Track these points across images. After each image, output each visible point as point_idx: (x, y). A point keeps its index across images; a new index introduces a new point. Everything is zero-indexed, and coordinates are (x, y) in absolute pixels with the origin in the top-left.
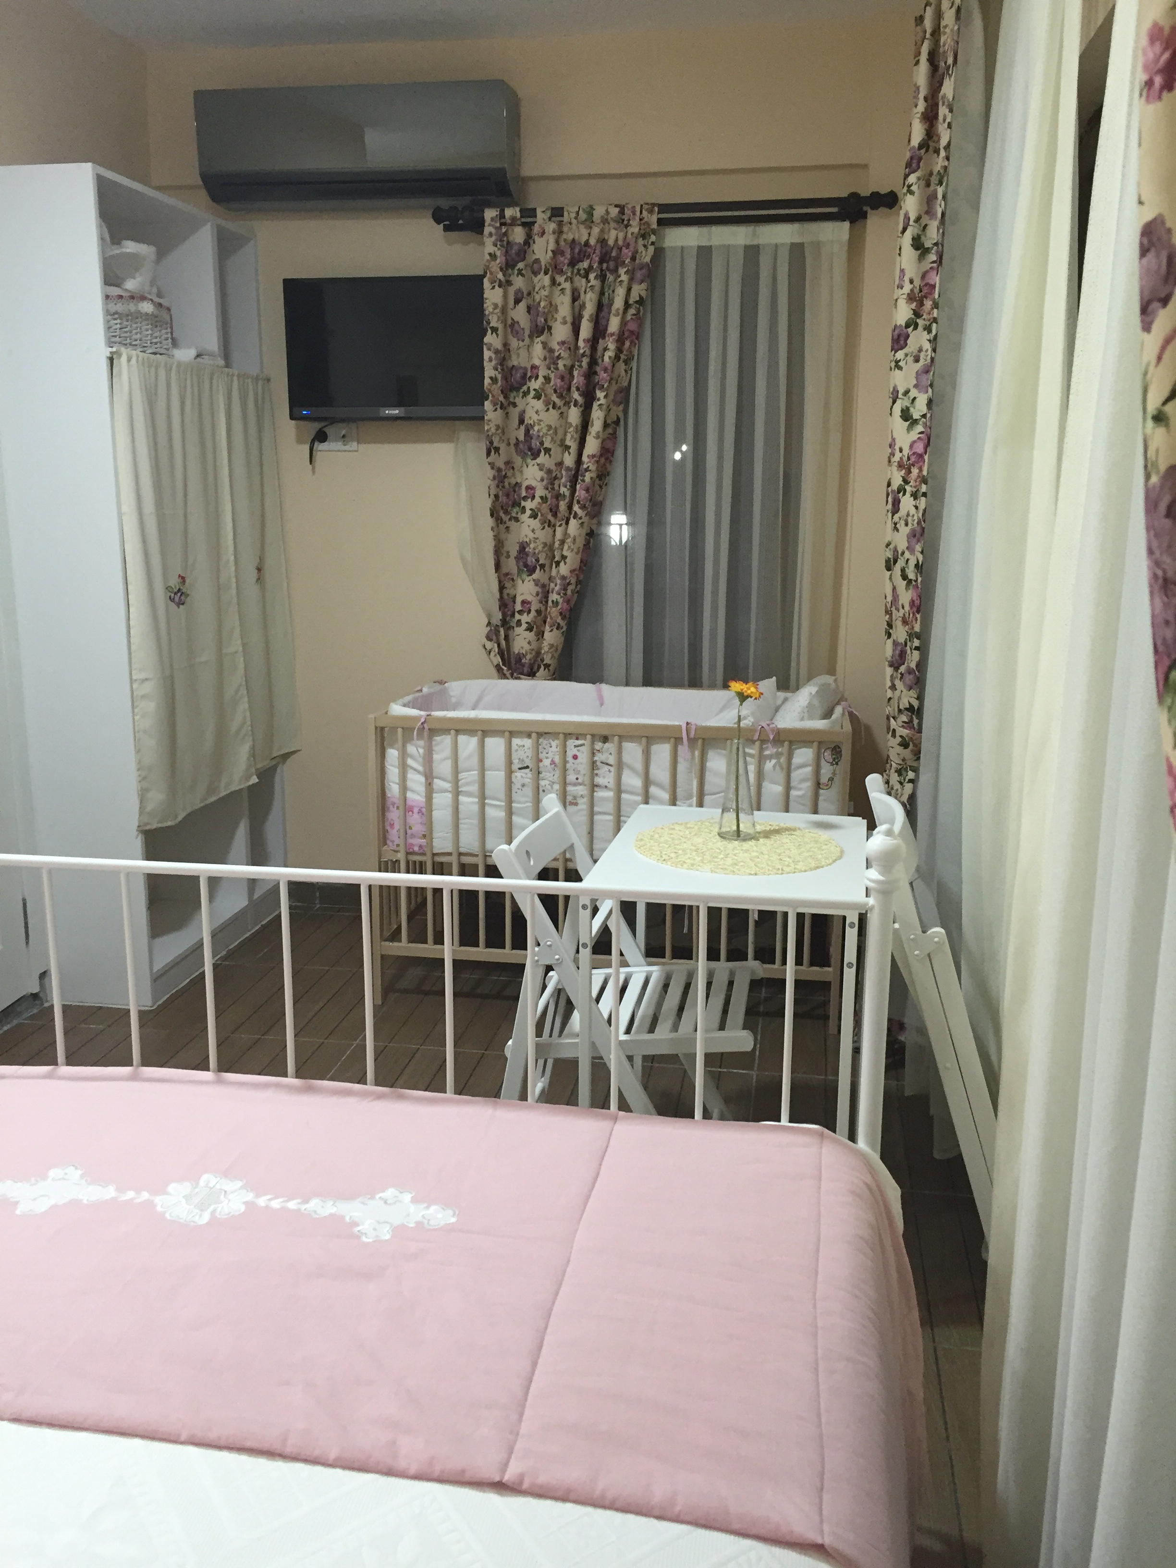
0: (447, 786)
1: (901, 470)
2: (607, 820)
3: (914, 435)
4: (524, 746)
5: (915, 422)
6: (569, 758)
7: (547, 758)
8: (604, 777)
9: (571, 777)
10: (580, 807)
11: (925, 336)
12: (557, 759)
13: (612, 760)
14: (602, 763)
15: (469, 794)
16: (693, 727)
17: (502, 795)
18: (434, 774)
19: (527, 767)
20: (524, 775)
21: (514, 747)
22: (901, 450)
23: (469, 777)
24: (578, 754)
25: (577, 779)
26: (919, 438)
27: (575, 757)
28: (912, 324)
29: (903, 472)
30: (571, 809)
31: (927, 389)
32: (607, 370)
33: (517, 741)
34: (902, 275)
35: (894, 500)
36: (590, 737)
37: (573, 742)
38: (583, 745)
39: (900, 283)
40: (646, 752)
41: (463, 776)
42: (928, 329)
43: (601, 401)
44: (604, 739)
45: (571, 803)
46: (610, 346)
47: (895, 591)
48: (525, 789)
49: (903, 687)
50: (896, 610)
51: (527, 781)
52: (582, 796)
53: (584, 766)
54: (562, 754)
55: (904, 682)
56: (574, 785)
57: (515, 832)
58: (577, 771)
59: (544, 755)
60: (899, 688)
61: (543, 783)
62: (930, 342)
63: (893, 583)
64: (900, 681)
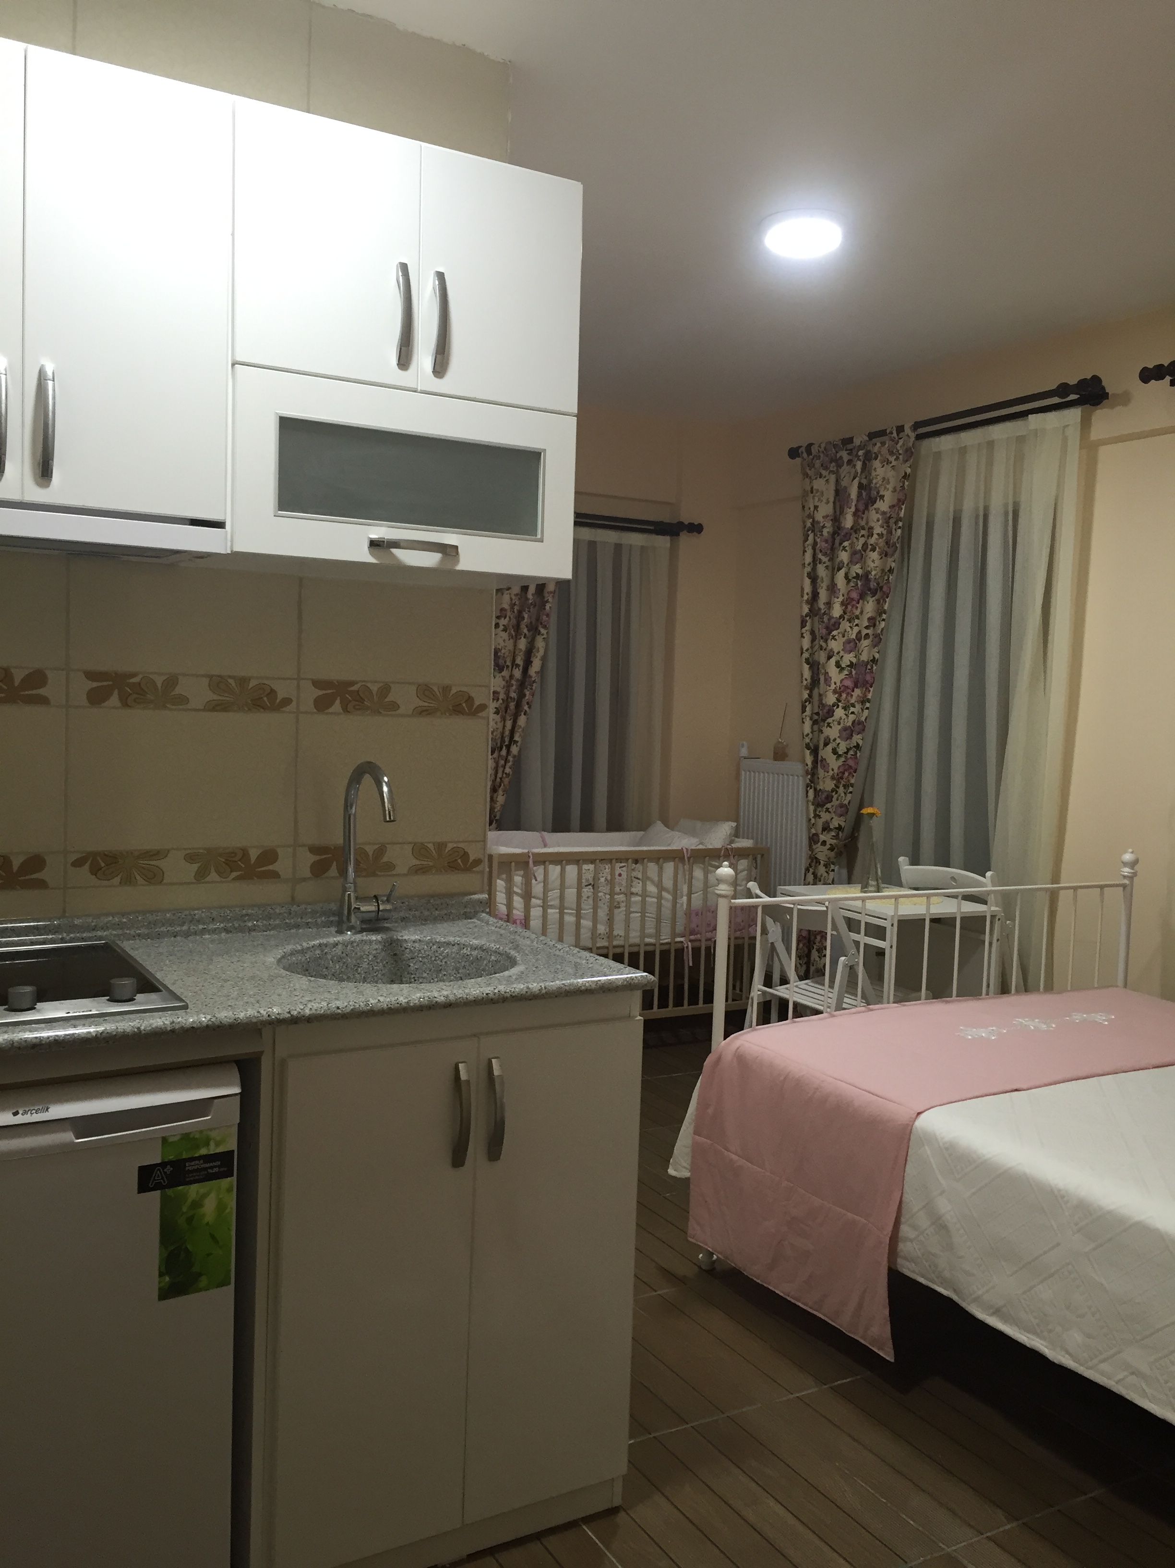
0: (539, 902)
1: (836, 694)
2: (637, 917)
3: (842, 676)
4: (589, 870)
5: (843, 669)
6: (617, 876)
7: (602, 877)
8: (635, 887)
9: (617, 889)
10: (622, 909)
11: (848, 624)
12: (609, 878)
13: (640, 876)
14: (634, 877)
15: (552, 907)
16: (690, 850)
17: (574, 906)
18: (533, 895)
19: (590, 884)
20: (589, 890)
21: (584, 871)
22: (835, 684)
23: (554, 895)
24: (622, 873)
25: (621, 890)
26: (845, 678)
27: (620, 875)
28: (842, 617)
29: (837, 696)
30: (616, 911)
31: (850, 652)
32: (548, 615)
33: (585, 867)
34: (838, 591)
35: (829, 710)
36: (630, 861)
37: (619, 865)
38: (624, 866)
39: (837, 595)
40: (661, 869)
41: (550, 894)
42: (849, 621)
43: (545, 636)
44: (636, 862)
45: (616, 907)
46: (550, 600)
47: (824, 761)
48: (589, 900)
49: (833, 815)
50: (825, 771)
51: (590, 894)
52: (623, 902)
53: (625, 880)
54: (612, 873)
55: (834, 812)
56: (618, 894)
57: (582, 931)
58: (620, 885)
59: (601, 875)
60: (825, 816)
61: (600, 894)
62: (851, 627)
63: (822, 757)
64: (826, 812)
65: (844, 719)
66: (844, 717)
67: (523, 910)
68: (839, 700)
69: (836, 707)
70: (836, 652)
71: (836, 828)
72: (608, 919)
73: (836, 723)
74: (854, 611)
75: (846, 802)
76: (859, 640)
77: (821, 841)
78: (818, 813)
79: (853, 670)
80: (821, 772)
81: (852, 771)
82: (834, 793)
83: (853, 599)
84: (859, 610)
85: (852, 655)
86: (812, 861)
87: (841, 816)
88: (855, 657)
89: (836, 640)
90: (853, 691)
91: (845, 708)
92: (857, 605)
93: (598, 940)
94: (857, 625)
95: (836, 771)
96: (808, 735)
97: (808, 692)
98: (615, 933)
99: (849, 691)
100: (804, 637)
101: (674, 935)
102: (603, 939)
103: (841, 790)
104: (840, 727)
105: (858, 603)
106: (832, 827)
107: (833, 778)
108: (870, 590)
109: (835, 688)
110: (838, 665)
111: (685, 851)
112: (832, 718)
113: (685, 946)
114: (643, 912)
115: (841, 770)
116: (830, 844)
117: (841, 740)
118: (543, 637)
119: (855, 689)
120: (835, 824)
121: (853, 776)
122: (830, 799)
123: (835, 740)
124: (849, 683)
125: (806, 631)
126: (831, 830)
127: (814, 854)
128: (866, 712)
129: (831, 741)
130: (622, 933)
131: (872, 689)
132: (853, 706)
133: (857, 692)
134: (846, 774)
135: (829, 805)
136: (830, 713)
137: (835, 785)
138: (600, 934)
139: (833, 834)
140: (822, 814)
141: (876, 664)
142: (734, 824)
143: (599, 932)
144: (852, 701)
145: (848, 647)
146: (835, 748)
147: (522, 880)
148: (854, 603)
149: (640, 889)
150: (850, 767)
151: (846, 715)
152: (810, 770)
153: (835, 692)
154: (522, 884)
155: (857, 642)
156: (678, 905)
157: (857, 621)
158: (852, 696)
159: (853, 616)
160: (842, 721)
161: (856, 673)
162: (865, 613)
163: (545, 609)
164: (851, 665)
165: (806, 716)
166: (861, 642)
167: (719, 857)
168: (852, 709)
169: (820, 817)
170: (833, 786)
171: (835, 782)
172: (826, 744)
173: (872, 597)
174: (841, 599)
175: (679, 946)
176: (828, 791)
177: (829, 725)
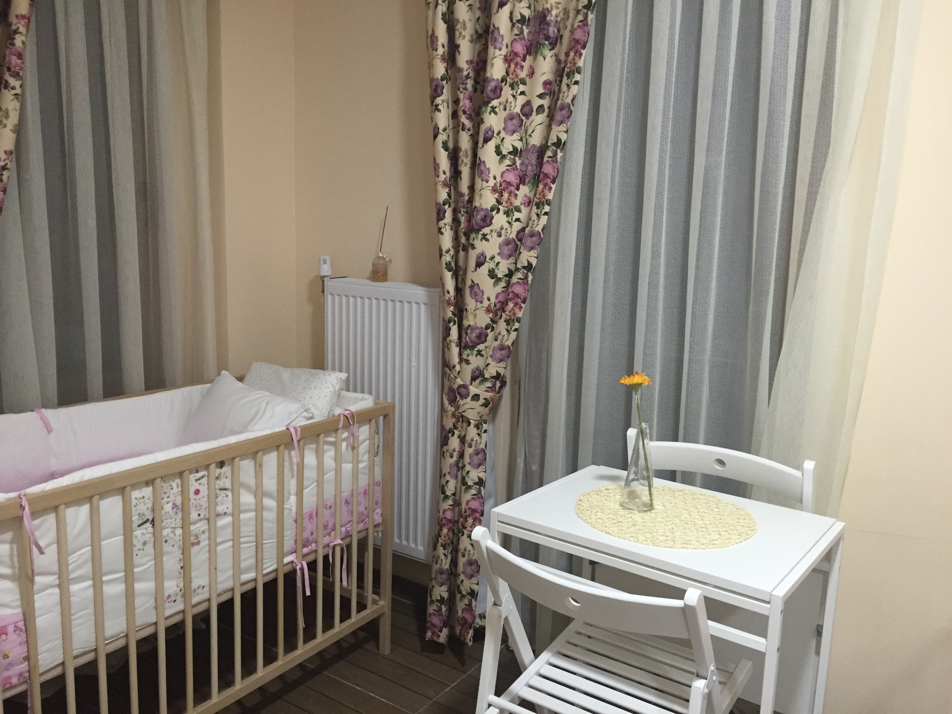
0: (52, 579)
1: (495, 194)
2: (227, 548)
3: (503, 167)
4: (144, 497)
5: (503, 157)
6: (192, 496)
7: (168, 503)
8: (222, 504)
9: (194, 516)
10: (202, 544)
11: (510, 91)
12: (179, 501)
13: (228, 485)
14: (220, 489)
15: (79, 579)
16: (299, 429)
17: (121, 564)
19: (148, 520)
20: (145, 531)
21: (134, 502)
22: (495, 178)
23: (80, 558)
24: (200, 488)
25: (199, 515)
26: (507, 170)
27: (197, 492)
28: (503, 80)
29: (496, 195)
30: (194, 550)
31: (514, 132)
32: (20, 56)
33: (136, 494)
34: (500, 39)
35: (485, 216)
36: (213, 466)
37: (193, 477)
38: (202, 477)
39: (498, 45)
40: (259, 467)
41: (72, 559)
42: (512, 86)
43: (18, 91)
44: (221, 464)
45: (193, 544)
46: (22, 29)
47: (476, 287)
48: (145, 548)
49: (490, 360)
50: (477, 301)
51: (149, 537)
52: (203, 532)
53: (206, 499)
54: (184, 493)
55: (491, 356)
56: (195, 523)
57: (138, 602)
58: (199, 507)
59: (166, 500)
60: (476, 362)
61: (165, 532)
62: (514, 96)
63: (473, 281)
64: (476, 356)
65: (507, 229)
66: (506, 225)
67: (19, 603)
68: (499, 202)
69: (495, 211)
70: (496, 132)
71: (493, 377)
72: (182, 568)
73: (495, 234)
74: (519, 71)
75: (509, 343)
76: (528, 115)
77: (471, 395)
78: (465, 357)
79: (517, 158)
80: (470, 303)
81: (519, 301)
82: (489, 331)
83: (516, 54)
84: (526, 69)
85: (516, 136)
86: (458, 421)
87: (501, 360)
88: (521, 140)
89: (496, 113)
90: (518, 189)
91: (507, 213)
92: (523, 63)
93: (167, 604)
94: (522, 93)
95: (493, 300)
96: (448, 251)
97: (447, 190)
98: (194, 585)
99: (512, 188)
100: (439, 111)
101: (281, 555)
102: (175, 601)
103: (502, 326)
104: (500, 240)
105: (524, 60)
106: (487, 376)
107: (488, 310)
108: (547, 38)
109: (495, 184)
110: (498, 151)
111: (292, 430)
112: (490, 228)
113: (298, 568)
114: (236, 539)
115: (501, 298)
116: (485, 399)
117: (502, 259)
118: (14, 92)
119: (521, 186)
120: (491, 371)
121: (521, 308)
122: (483, 338)
123: (492, 258)
124: (512, 178)
125: (443, 101)
126: (486, 380)
127: (460, 411)
128: (544, 219)
129: (487, 260)
130: (204, 581)
131: (553, 186)
132: (519, 210)
133: (524, 190)
134: (511, 305)
135: (481, 347)
136: (487, 220)
137: (492, 320)
138: (169, 596)
139: (489, 384)
140: (472, 359)
141: (562, 150)
142: (344, 376)
143: (166, 593)
144: (517, 203)
145: (511, 125)
146: (493, 270)
147: (12, 549)
148: (519, 59)
149: (230, 505)
150: (517, 296)
151: (509, 223)
152: (452, 299)
153: (494, 190)
154: (11, 556)
155: (524, 118)
156: (286, 512)
157: (522, 88)
158: (516, 195)
159: (516, 80)
160: (503, 232)
161: (522, 164)
162: (538, 73)
163: (13, 44)
164: (515, 152)
165: (445, 225)
166: (531, 119)
167: (336, 430)
168: (517, 215)
169: (468, 362)
170: (488, 321)
171: (491, 315)
172: (479, 264)
173: (550, 50)
174: (504, 51)
175: (288, 568)
176: (481, 328)
177: (484, 237)
